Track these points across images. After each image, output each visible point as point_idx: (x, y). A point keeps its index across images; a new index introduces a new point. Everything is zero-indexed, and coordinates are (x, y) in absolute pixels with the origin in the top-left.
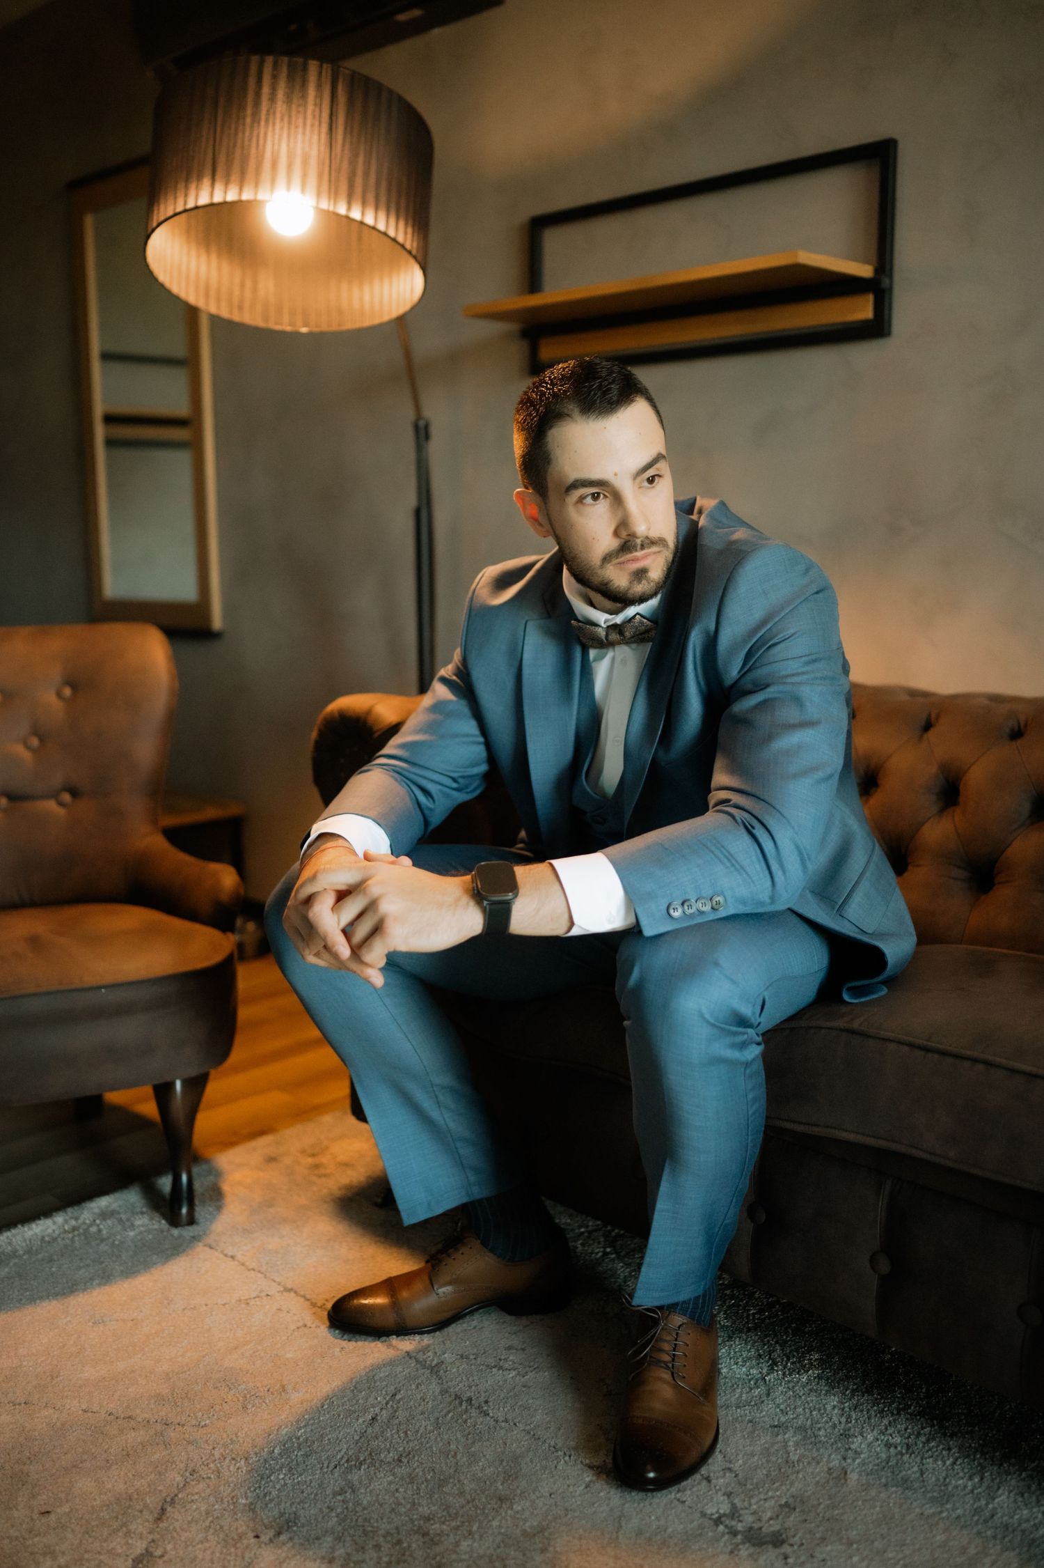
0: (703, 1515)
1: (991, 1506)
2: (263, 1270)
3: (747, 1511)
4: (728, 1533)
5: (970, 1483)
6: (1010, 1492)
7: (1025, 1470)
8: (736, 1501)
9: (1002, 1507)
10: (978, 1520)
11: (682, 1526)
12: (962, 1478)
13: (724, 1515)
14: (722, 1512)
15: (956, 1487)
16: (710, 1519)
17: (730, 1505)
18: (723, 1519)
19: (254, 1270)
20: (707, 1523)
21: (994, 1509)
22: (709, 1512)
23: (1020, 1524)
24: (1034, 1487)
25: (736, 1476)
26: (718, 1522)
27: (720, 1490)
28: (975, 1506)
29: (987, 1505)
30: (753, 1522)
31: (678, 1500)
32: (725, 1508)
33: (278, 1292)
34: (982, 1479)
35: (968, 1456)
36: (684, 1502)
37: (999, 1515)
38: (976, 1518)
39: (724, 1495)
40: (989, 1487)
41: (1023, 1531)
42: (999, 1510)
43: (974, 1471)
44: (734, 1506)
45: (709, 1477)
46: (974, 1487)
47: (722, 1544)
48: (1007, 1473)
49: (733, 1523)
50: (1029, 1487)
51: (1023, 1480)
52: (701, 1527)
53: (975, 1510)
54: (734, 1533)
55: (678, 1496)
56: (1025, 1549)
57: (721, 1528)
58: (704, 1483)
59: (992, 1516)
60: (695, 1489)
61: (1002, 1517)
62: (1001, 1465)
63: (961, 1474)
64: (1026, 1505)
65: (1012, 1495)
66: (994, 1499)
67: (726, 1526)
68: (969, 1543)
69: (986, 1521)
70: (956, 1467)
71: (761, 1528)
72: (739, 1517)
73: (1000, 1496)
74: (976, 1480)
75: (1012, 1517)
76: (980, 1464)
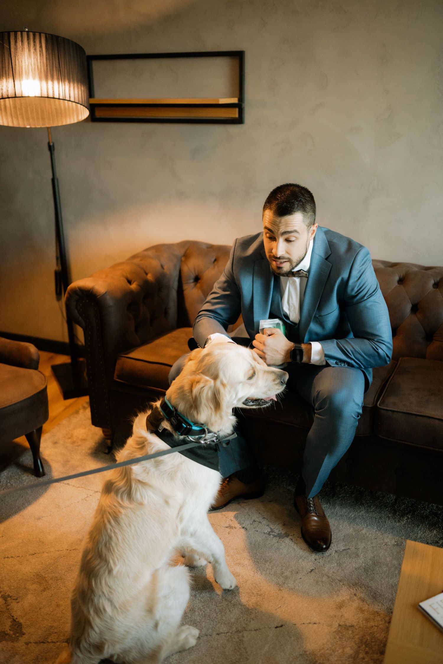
0: (264, 533)
1: (335, 511)
2: (83, 486)
3: (275, 529)
4: (274, 537)
5: (328, 506)
6: (338, 505)
7: (339, 498)
8: (271, 527)
9: (338, 510)
10: (334, 515)
11: (261, 538)
12: (325, 505)
13: (270, 532)
14: (269, 531)
15: (325, 507)
16: (267, 534)
17: (270, 529)
18: (270, 533)
19: (79, 487)
20: (267, 535)
21: (336, 511)
22: (265, 532)
23: (344, 514)
24: (344, 502)
25: (267, 519)
26: (269, 534)
27: (265, 525)
28: (331, 512)
29: (334, 510)
30: (278, 532)
31: (256, 531)
32: (269, 530)
33: (93, 493)
34: (330, 503)
35: (324, 498)
36: (257, 531)
37: (338, 513)
38: (333, 515)
39: (267, 526)
40: (333, 505)
41: (346, 516)
42: (338, 511)
43: (327, 502)
44: (271, 528)
45: (260, 522)
46: (329, 506)
47: (274, 540)
48: (336, 500)
49: (274, 534)
50: (342, 503)
51: (340, 501)
52: (266, 537)
53: (332, 513)
54: (275, 536)
55: (255, 529)
56: (348, 520)
57: (271, 536)
58: (260, 524)
59: (337, 513)
60: (259, 526)
61: (339, 513)
62: (333, 498)
63: (324, 503)
64: (344, 508)
65: (339, 506)
66: (335, 508)
67: (272, 535)
68: (334, 523)
69: (336, 515)
70: (322, 502)
71: (281, 533)
72: (274, 531)
73: (336, 507)
74: (329, 504)
75: (342, 513)
76: (328, 499)
